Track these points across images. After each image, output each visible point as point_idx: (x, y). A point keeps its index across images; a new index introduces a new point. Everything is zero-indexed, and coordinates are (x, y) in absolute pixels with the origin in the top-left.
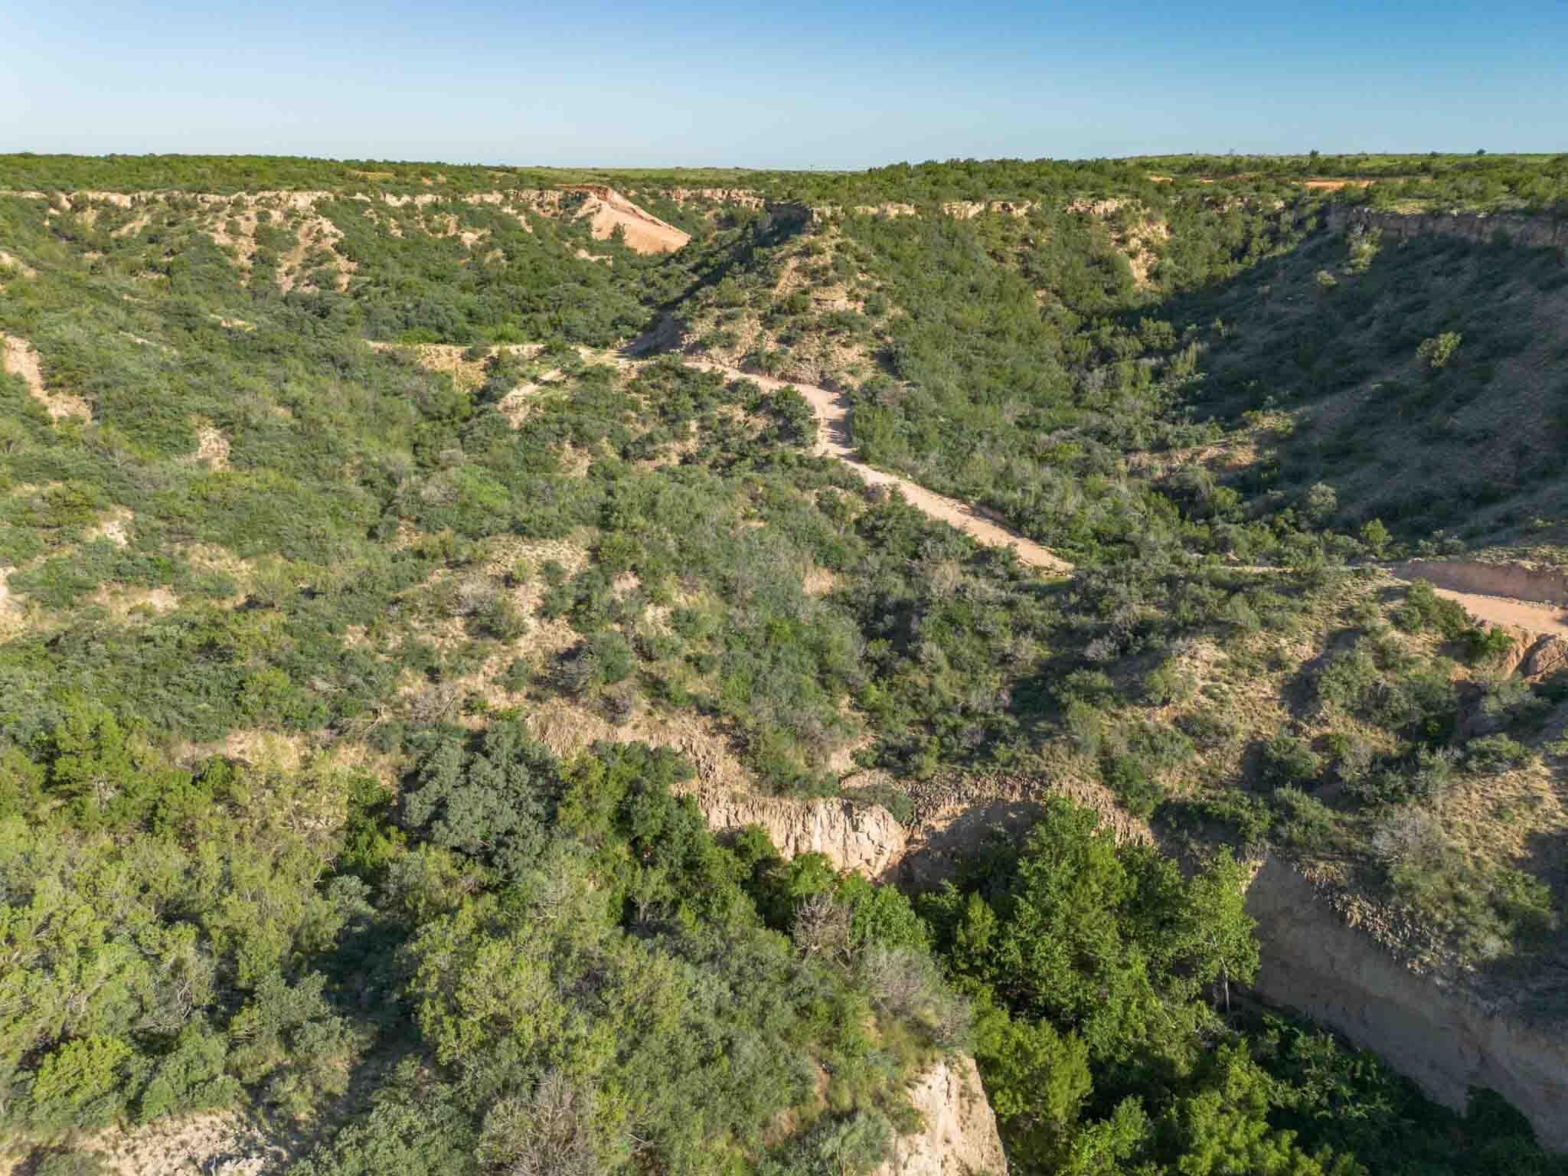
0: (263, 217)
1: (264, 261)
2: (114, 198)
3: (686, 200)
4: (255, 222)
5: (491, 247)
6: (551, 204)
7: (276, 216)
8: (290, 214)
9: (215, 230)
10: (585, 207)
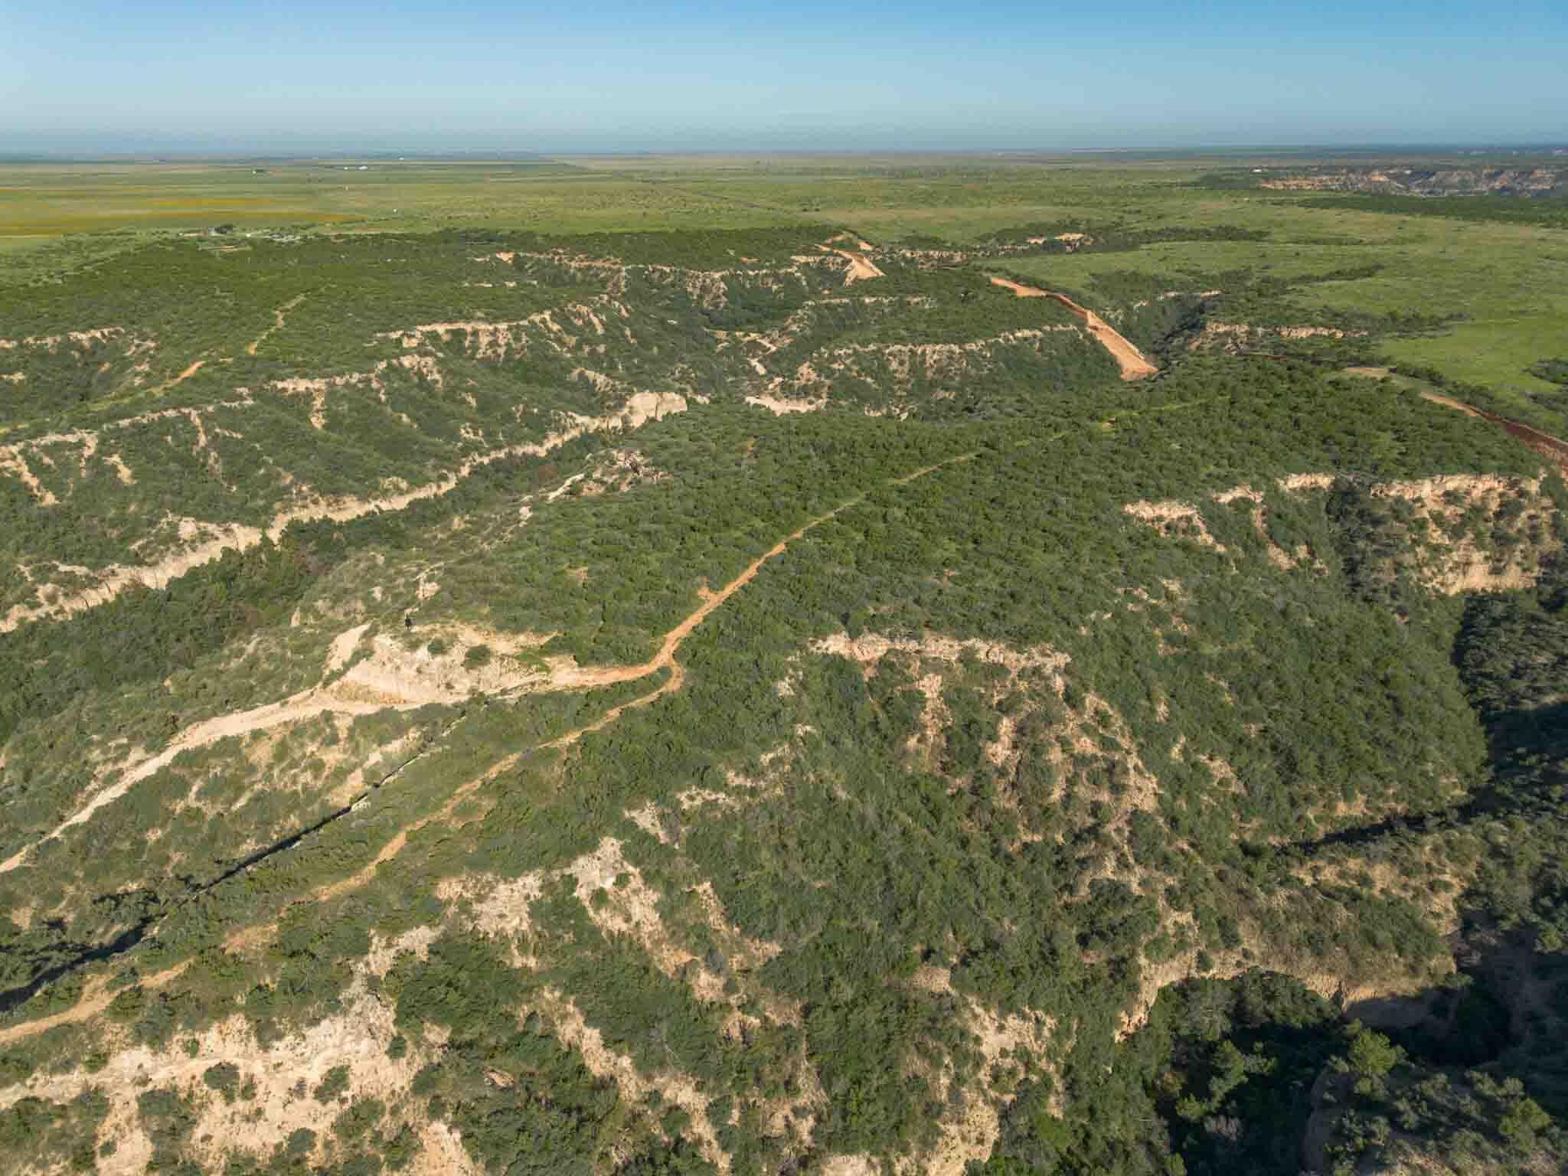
0: (704, 281)
2: (665, 268)
4: (701, 283)
5: (780, 291)
6: (837, 264)
7: (708, 280)
9: (689, 287)
10: (849, 266)
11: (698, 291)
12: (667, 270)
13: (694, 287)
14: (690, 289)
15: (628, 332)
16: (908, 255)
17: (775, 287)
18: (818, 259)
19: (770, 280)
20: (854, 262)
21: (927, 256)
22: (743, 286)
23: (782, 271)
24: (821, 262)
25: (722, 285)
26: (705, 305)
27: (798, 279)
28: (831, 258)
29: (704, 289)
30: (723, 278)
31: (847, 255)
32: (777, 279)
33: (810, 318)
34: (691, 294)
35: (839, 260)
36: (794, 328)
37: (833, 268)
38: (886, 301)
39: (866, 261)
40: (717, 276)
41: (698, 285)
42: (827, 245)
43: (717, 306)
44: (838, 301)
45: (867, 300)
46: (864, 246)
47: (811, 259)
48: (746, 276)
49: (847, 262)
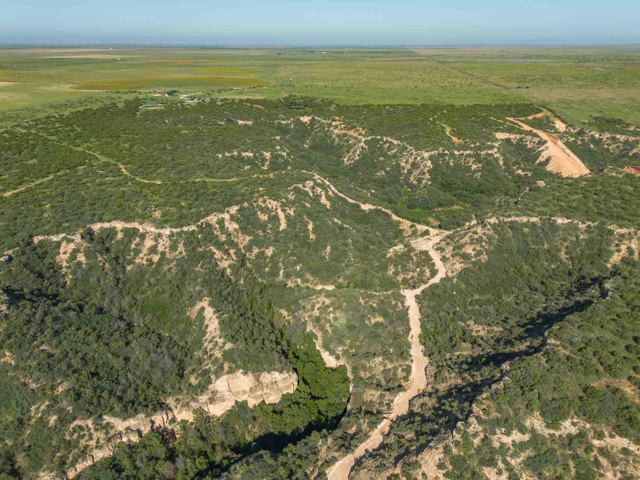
0: (416, 158)
1: (410, 172)
2: (394, 141)
3: (607, 138)
4: (413, 160)
5: (478, 171)
6: (534, 143)
7: (419, 158)
8: (422, 158)
9: (402, 162)
10: (544, 146)
11: (408, 167)
12: (395, 142)
13: (407, 162)
14: (403, 164)
15: (310, 227)
16: (597, 136)
17: (474, 167)
18: (518, 136)
19: (472, 160)
20: (549, 144)
21: (614, 139)
22: (448, 163)
23: (483, 153)
24: (521, 139)
25: (429, 163)
26: (412, 179)
27: (497, 160)
28: (529, 138)
29: (414, 165)
30: (431, 158)
31: (543, 136)
32: (478, 159)
33: (490, 238)
34: (404, 168)
35: (536, 140)
36: (469, 250)
37: (529, 146)
38: (582, 226)
39: (560, 143)
40: (426, 155)
41: (411, 161)
42: (527, 123)
43: (419, 181)
44: (525, 219)
45: (560, 221)
46: (560, 126)
47: (512, 136)
48: (452, 155)
49: (542, 142)
